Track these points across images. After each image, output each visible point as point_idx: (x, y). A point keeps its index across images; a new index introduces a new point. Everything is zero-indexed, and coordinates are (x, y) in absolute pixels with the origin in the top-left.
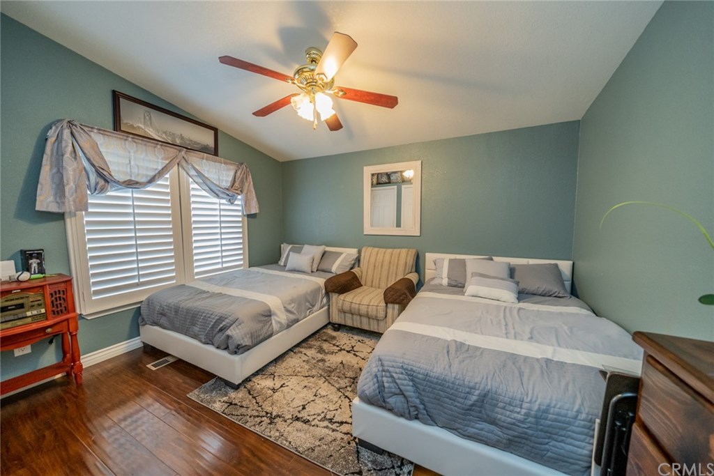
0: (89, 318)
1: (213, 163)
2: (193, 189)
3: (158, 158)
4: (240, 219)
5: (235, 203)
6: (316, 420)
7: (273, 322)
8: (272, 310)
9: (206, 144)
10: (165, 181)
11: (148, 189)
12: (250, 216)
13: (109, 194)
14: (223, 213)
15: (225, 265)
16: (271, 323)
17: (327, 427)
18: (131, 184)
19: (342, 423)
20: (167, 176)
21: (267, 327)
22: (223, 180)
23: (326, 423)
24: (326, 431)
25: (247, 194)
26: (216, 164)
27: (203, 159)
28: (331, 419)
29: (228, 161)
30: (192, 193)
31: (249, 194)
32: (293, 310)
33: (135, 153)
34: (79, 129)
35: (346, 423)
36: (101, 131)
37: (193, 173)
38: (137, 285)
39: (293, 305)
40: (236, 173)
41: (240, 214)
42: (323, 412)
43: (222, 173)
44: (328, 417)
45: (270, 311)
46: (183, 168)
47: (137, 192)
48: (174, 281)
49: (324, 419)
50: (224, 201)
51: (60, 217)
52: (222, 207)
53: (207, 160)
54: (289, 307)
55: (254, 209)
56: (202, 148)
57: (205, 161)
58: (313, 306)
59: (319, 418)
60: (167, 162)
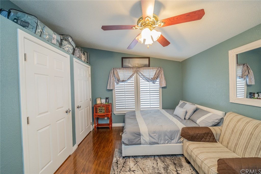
0: (116, 115)
1: (148, 70)
2: (141, 80)
3: (131, 72)
4: (158, 89)
5: (156, 83)
7: (141, 138)
8: (141, 133)
9: (145, 64)
10: (133, 78)
11: (128, 81)
12: (162, 88)
13: (119, 84)
14: (151, 87)
15: (151, 107)
16: (140, 139)
18: (123, 81)
20: (133, 77)
21: (137, 140)
22: (151, 75)
25: (160, 79)
26: (149, 70)
27: (144, 69)
29: (154, 68)
30: (141, 81)
31: (162, 79)
32: (154, 137)
33: (125, 72)
34: (115, 70)
36: (119, 69)
37: (141, 75)
38: (125, 108)
39: (155, 134)
40: (156, 72)
41: (158, 87)
43: (151, 73)
45: (140, 133)
46: (138, 74)
47: (126, 83)
48: (135, 109)
50: (151, 83)
51: (112, 90)
52: (151, 85)
53: (145, 69)
54: (152, 135)
55: (164, 85)
56: (144, 66)
57: (145, 70)
58: (172, 140)
60: (133, 73)
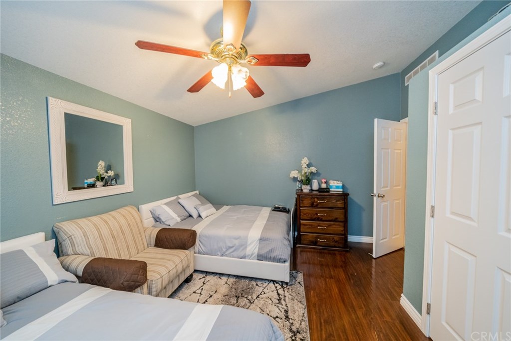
6: (283, 307)
17: (285, 300)
19: (279, 294)
23: (283, 302)
24: (287, 299)
28: (278, 300)
35: (277, 292)
42: (275, 305)
44: (278, 302)
49: (280, 303)
59: (280, 306)
